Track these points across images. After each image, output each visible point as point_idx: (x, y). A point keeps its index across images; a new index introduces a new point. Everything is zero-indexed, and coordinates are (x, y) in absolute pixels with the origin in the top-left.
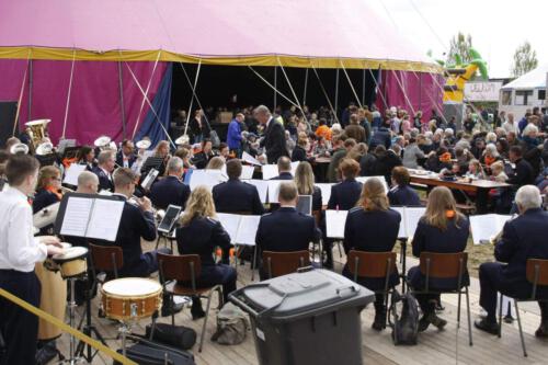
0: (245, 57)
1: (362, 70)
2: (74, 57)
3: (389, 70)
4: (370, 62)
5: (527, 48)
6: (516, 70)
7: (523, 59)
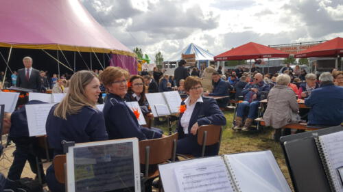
1: (103, 54)
3: (116, 55)
4: (107, 50)
5: (160, 53)
6: (156, 62)
7: (159, 57)
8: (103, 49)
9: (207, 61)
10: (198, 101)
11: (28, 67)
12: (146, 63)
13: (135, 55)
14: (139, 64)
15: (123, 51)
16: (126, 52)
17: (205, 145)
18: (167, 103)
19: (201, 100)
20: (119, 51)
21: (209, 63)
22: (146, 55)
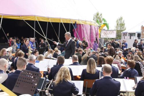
1: (69, 24)
3: (80, 24)
7: (120, 22)
8: (70, 20)
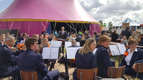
0: (65, 21)
2: (30, 20)
3: (92, 24)
4: (88, 22)
5: (111, 22)
6: (109, 26)
7: (110, 24)
8: (87, 22)
9: (136, 26)
10: (135, 51)
11: (63, 31)
12: (104, 27)
13: (100, 24)
14: (101, 27)
15: (95, 22)
16: (96, 23)
17: (138, 72)
18: (118, 50)
19: (136, 50)
20: (93, 22)
21: (136, 28)
22: (104, 23)
